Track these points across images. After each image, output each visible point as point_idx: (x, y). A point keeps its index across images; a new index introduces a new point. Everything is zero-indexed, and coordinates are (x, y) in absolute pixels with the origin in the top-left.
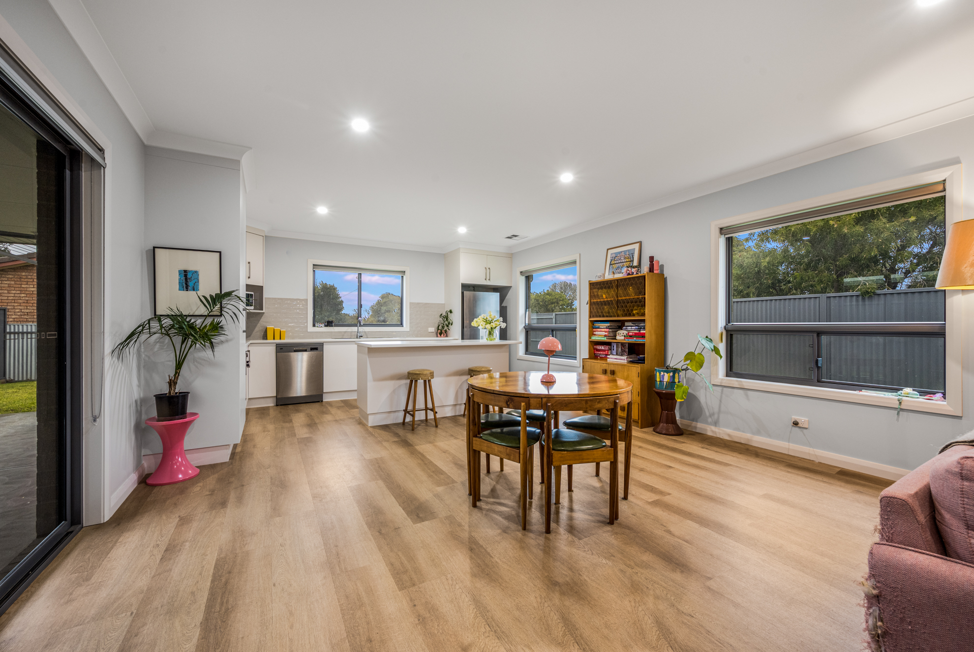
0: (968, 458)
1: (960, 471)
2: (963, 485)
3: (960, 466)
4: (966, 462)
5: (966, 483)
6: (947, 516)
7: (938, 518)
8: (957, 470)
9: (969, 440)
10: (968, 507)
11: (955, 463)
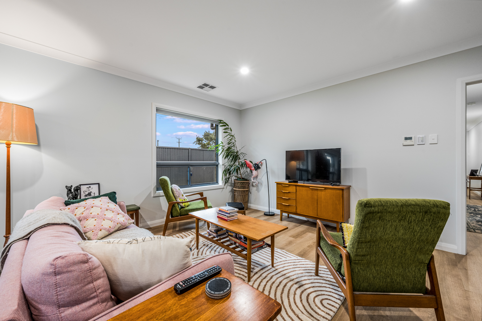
0: (58, 258)
1: (54, 271)
2: (56, 279)
3: (53, 266)
4: (57, 262)
5: (58, 277)
6: (43, 308)
7: (35, 312)
8: (51, 270)
9: (22, 237)
10: (60, 293)
11: (49, 266)
